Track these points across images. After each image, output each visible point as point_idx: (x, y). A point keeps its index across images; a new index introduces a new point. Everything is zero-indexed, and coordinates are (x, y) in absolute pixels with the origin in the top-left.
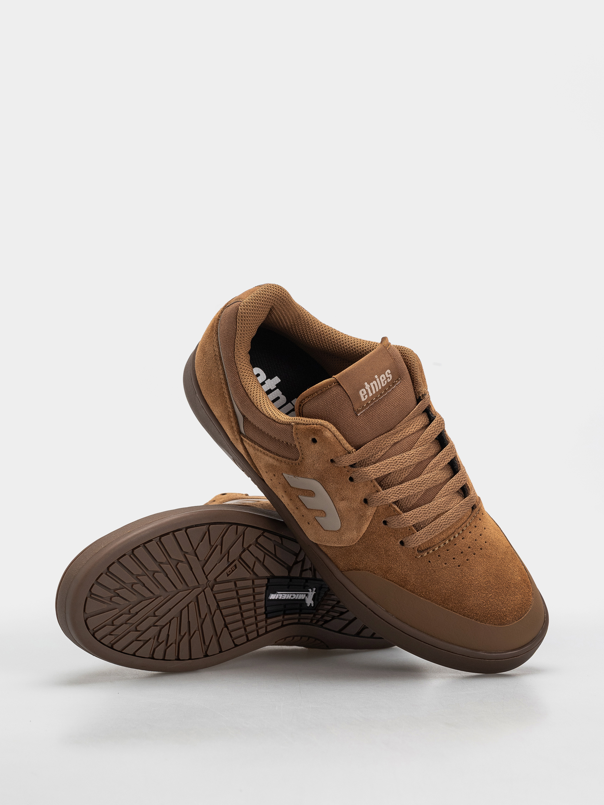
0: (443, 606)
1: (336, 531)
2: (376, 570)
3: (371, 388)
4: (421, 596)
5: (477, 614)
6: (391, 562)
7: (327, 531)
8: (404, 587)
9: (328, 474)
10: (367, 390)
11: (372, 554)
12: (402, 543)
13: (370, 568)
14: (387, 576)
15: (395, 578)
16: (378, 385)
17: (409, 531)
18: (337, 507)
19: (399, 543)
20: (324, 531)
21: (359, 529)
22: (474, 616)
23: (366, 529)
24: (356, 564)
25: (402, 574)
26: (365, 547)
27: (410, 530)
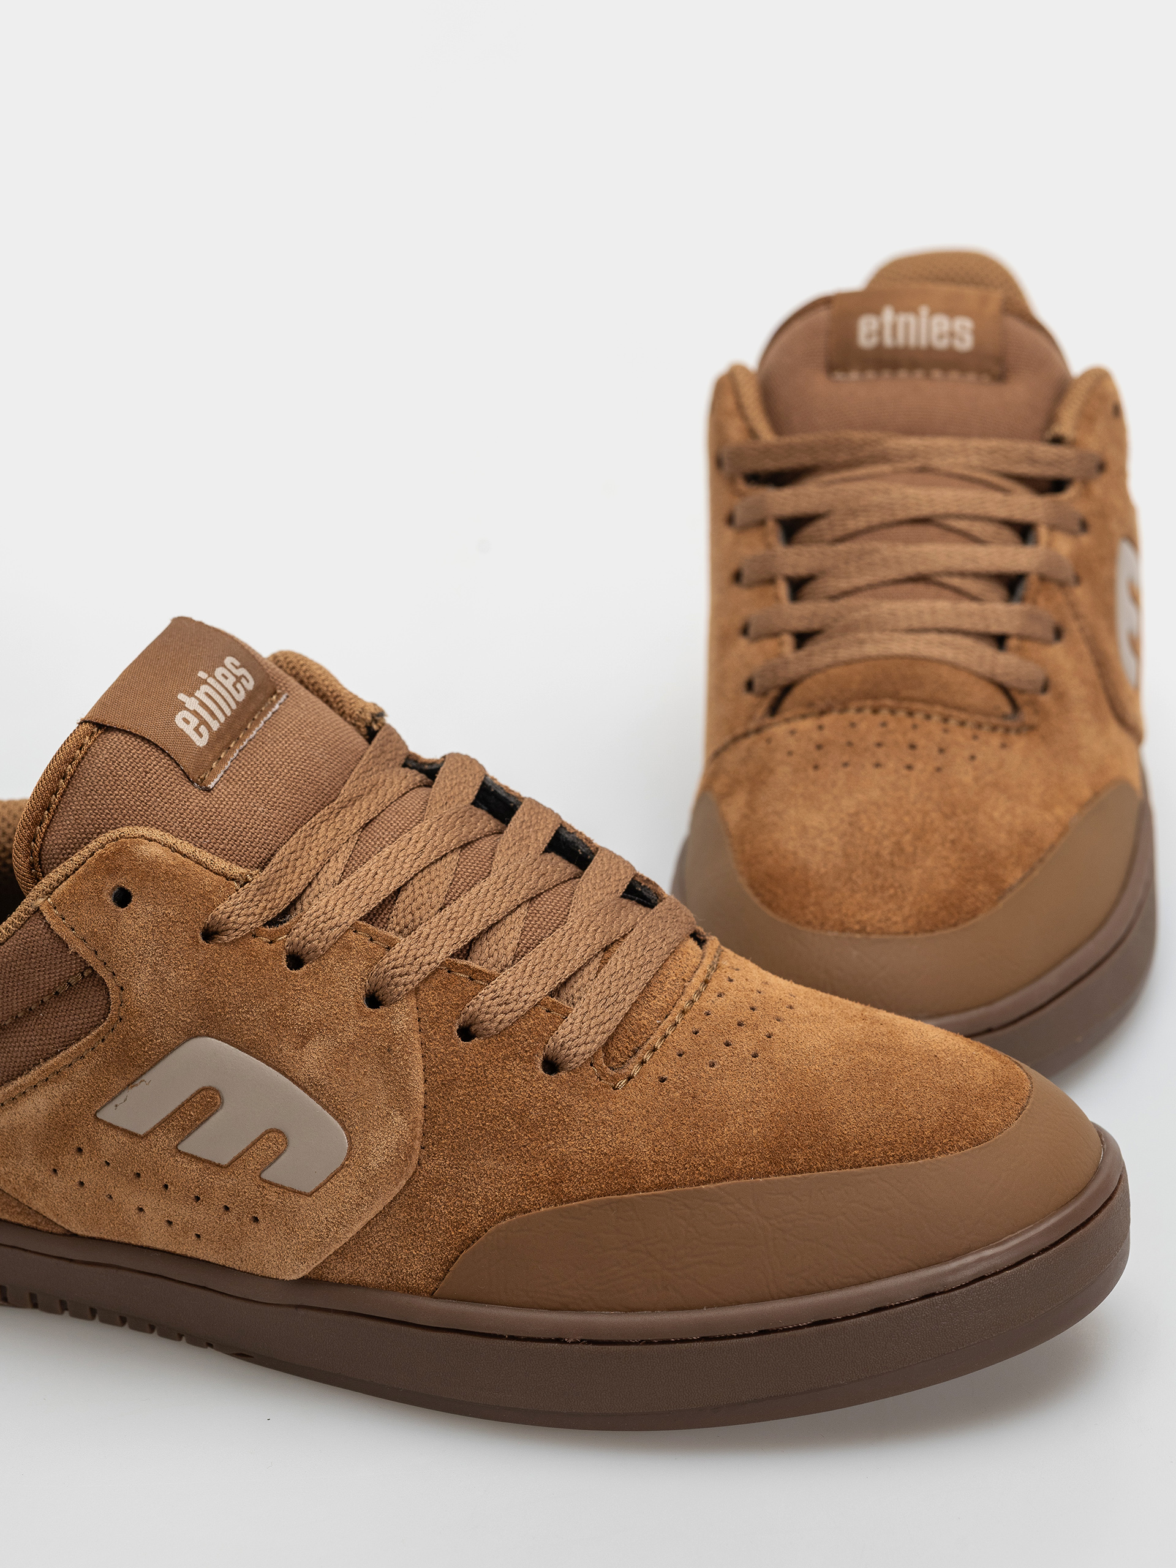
0: (780, 1173)
1: (343, 1166)
2: (523, 1197)
3: (203, 704)
4: (699, 1183)
5: (890, 1143)
6: (551, 1143)
7: (317, 1190)
8: (632, 1189)
9: (219, 981)
10: (195, 713)
11: (485, 1158)
12: (551, 1066)
13: (501, 1205)
14: (565, 1190)
15: (590, 1181)
16: (225, 700)
17: (549, 1015)
18: (302, 1078)
19: (541, 1071)
20: (310, 1200)
21: (401, 1098)
22: (885, 1152)
23: (422, 1088)
24: (458, 1228)
25: (606, 1154)
26: (453, 1149)
27: (548, 1011)
